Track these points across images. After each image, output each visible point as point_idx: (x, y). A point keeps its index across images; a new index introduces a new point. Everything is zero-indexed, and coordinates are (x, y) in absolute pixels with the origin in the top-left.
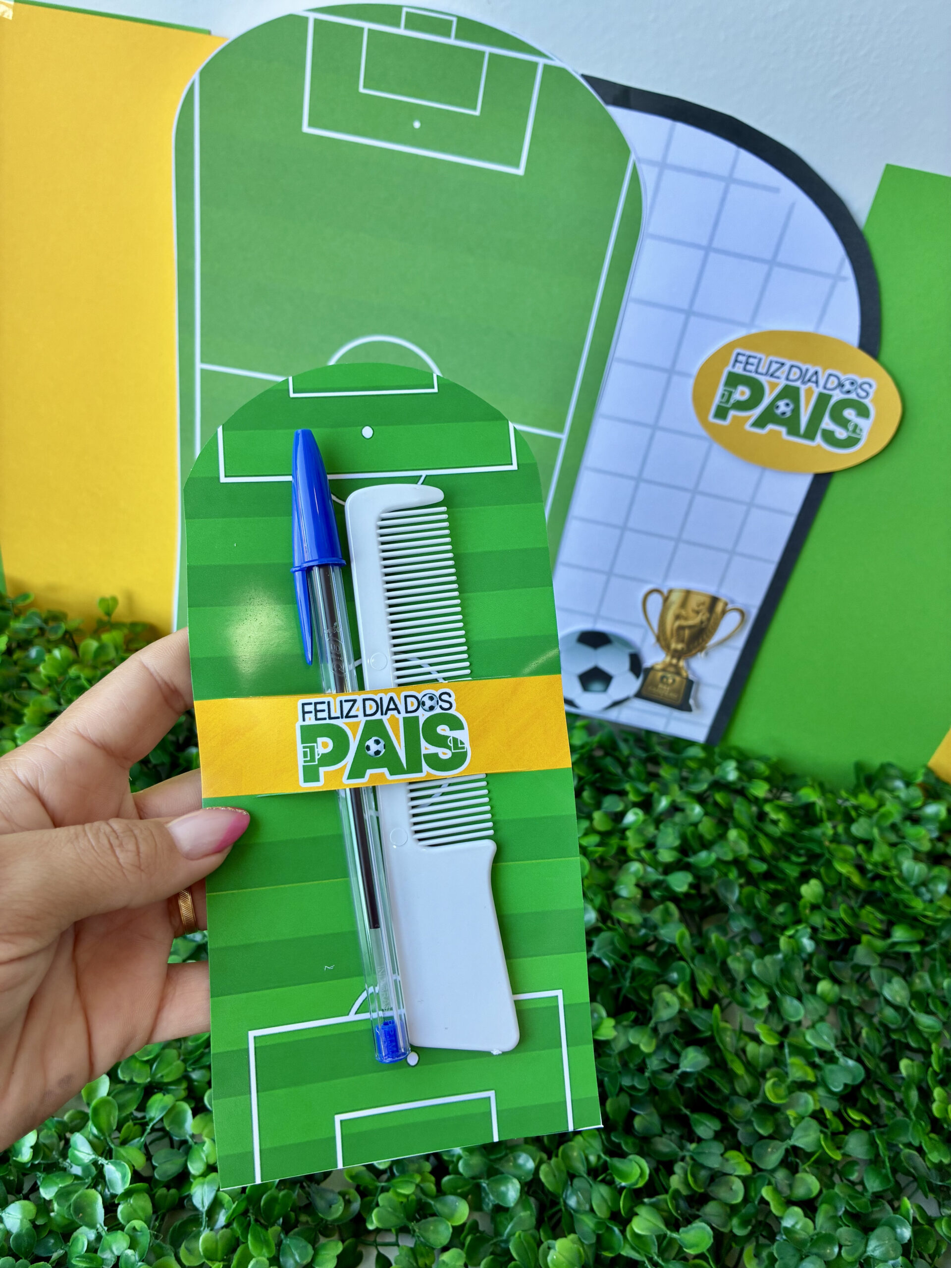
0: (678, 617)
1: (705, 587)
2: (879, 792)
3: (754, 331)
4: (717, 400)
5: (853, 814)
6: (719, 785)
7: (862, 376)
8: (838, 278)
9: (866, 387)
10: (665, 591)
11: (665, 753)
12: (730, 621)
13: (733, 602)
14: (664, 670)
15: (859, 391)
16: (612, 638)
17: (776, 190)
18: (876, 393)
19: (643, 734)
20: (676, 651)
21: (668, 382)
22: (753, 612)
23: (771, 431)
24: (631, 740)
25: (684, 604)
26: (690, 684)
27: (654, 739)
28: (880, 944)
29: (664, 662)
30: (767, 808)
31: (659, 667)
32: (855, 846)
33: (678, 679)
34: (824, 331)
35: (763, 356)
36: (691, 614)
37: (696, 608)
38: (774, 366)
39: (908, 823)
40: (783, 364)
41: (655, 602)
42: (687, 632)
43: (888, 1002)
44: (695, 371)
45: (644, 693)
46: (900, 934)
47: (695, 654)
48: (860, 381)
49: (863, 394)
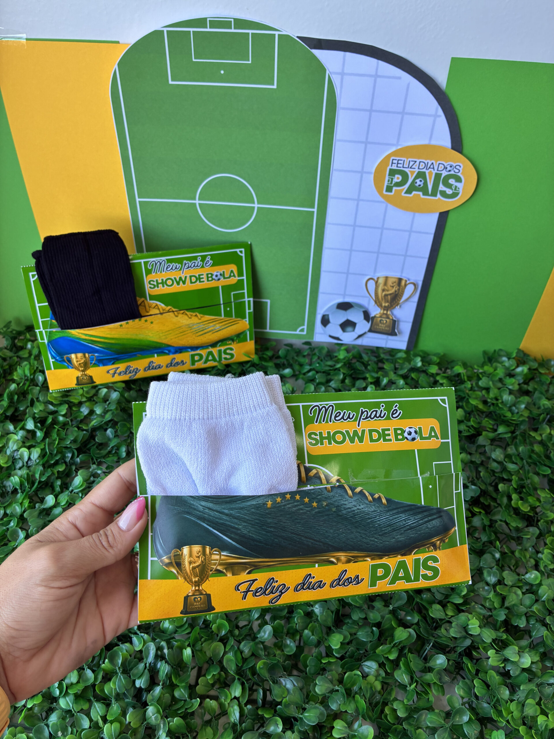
0: (383, 290)
1: (394, 274)
2: (494, 364)
3: (399, 147)
4: (386, 183)
5: (481, 376)
6: (414, 369)
7: (455, 163)
8: (436, 116)
9: (458, 167)
10: (376, 278)
11: (386, 357)
12: (409, 289)
13: (409, 280)
14: (381, 317)
15: (455, 169)
16: (353, 304)
17: (400, 78)
18: (463, 169)
19: (375, 349)
20: (385, 307)
21: (362, 177)
22: (420, 284)
23: (414, 194)
24: (369, 352)
25: (385, 284)
26: (394, 322)
27: (381, 351)
28: (491, 435)
29: (380, 313)
30: (438, 378)
31: (378, 316)
32: (481, 391)
33: (388, 320)
34: (434, 142)
35: (406, 159)
36: (390, 288)
37: (392, 285)
38: (411, 163)
39: (508, 377)
40: (416, 162)
41: (372, 285)
42: (389, 297)
43: (494, 460)
44: (373, 170)
45: (372, 329)
46: (501, 429)
47: (395, 307)
48: (454, 165)
49: (457, 171)
